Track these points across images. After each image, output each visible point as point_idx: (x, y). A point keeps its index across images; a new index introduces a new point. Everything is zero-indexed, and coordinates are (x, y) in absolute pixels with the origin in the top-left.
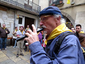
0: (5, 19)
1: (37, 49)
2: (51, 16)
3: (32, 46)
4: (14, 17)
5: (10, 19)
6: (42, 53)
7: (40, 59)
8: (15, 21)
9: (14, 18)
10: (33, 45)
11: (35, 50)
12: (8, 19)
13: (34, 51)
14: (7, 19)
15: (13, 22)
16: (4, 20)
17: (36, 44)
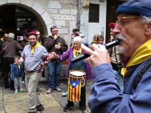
0: (56, 11)
1: (104, 75)
2: (135, 18)
3: (96, 69)
4: (77, 5)
5: (67, 11)
6: (112, 82)
7: (106, 90)
8: (78, 15)
9: (76, 7)
10: (99, 69)
11: (101, 76)
12: (61, 12)
13: (98, 77)
14: (59, 13)
15: (74, 18)
16: (53, 15)
17: (103, 67)
